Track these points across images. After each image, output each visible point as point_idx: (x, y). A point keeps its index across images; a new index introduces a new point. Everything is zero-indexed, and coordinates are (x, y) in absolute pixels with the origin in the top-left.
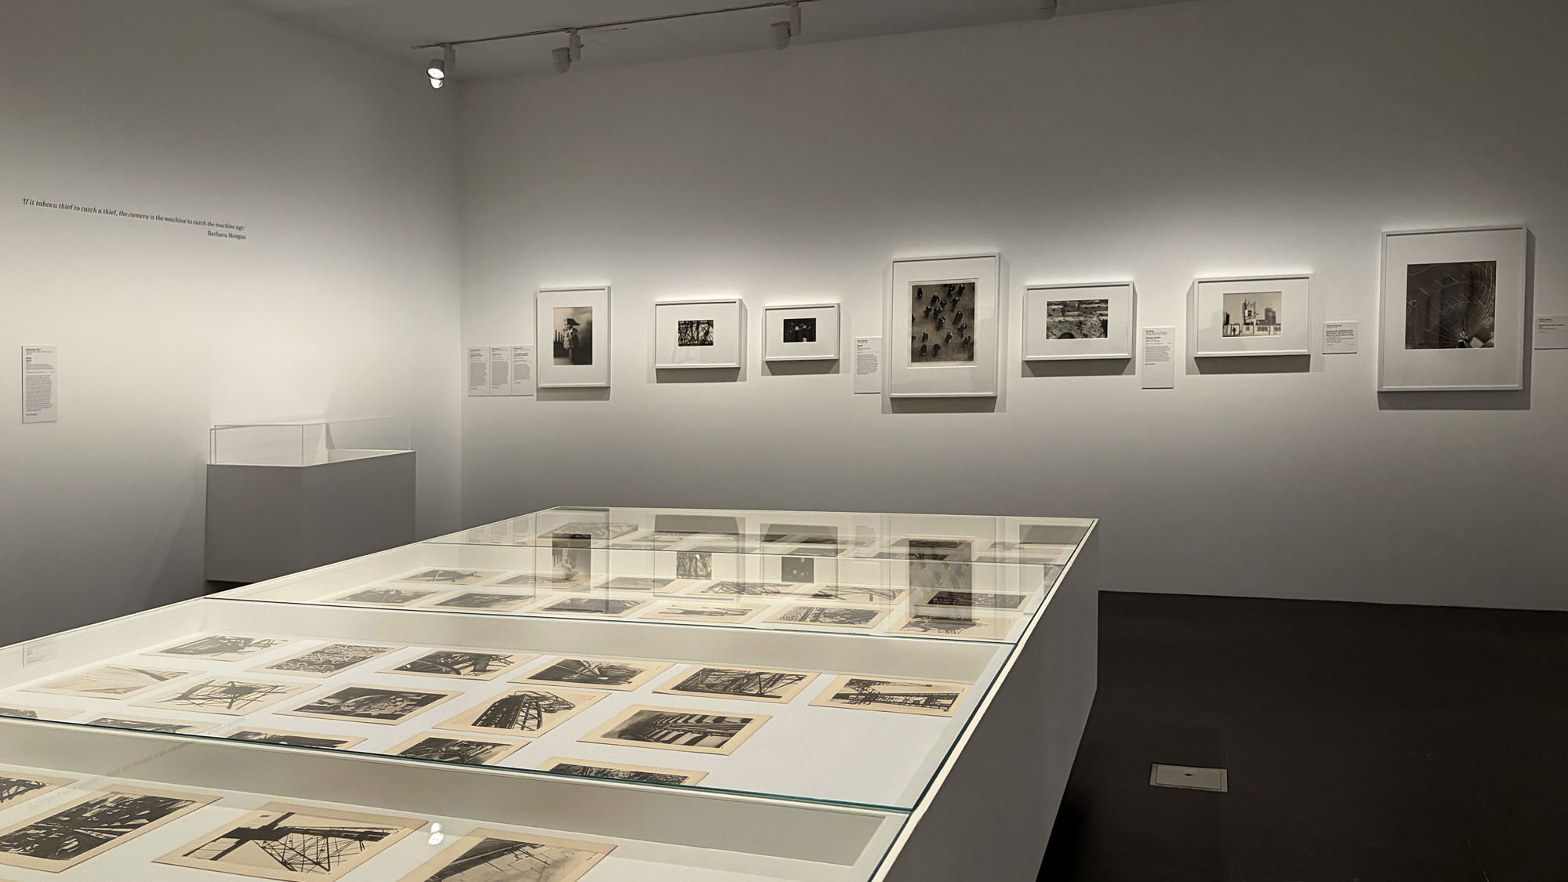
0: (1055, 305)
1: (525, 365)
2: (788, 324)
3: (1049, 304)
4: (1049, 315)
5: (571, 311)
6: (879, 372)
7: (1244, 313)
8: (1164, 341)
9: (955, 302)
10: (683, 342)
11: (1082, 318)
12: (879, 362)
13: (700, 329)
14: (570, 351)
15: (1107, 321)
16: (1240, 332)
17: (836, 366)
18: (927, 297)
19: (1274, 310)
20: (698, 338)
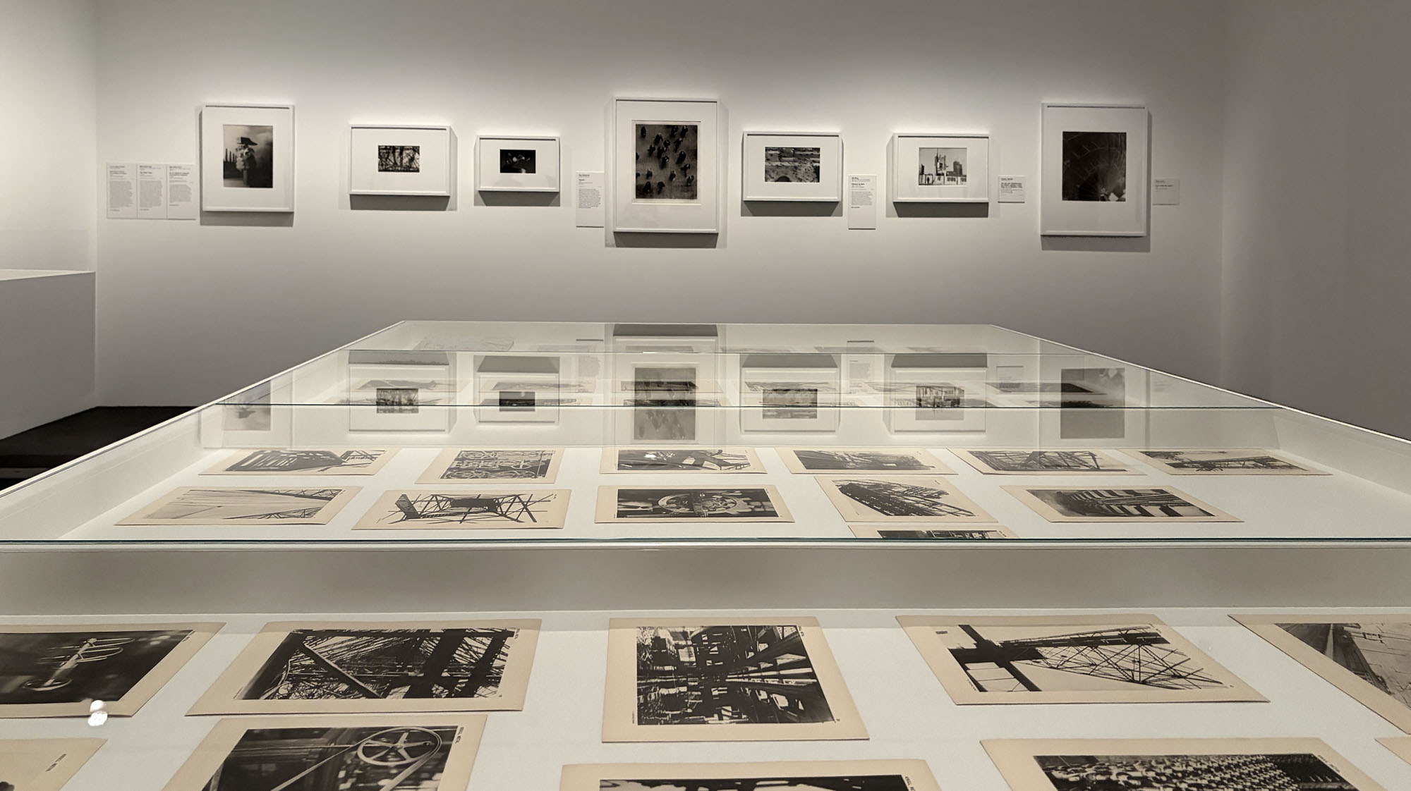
0: (773, 150)
1: (186, 186)
2: (505, 154)
3: (767, 149)
4: (767, 160)
5: (246, 129)
6: (602, 207)
7: (936, 165)
8: (867, 187)
9: (678, 143)
10: (384, 168)
11: (797, 164)
12: (602, 197)
13: (404, 155)
14: (245, 172)
15: (819, 167)
16: (933, 181)
17: (557, 197)
18: (651, 136)
19: (960, 163)
20: (401, 164)
